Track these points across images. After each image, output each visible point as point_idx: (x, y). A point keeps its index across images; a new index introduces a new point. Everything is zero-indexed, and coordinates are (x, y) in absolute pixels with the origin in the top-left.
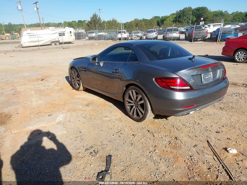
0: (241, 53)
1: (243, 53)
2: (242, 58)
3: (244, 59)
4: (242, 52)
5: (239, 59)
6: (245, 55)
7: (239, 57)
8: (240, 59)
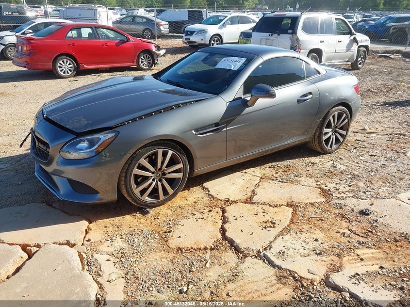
0: (63, 62)
1: (67, 62)
2: (68, 70)
3: (70, 70)
4: (65, 61)
5: (64, 73)
6: (69, 64)
7: (63, 70)
8: (65, 71)
